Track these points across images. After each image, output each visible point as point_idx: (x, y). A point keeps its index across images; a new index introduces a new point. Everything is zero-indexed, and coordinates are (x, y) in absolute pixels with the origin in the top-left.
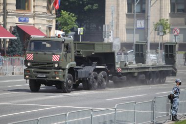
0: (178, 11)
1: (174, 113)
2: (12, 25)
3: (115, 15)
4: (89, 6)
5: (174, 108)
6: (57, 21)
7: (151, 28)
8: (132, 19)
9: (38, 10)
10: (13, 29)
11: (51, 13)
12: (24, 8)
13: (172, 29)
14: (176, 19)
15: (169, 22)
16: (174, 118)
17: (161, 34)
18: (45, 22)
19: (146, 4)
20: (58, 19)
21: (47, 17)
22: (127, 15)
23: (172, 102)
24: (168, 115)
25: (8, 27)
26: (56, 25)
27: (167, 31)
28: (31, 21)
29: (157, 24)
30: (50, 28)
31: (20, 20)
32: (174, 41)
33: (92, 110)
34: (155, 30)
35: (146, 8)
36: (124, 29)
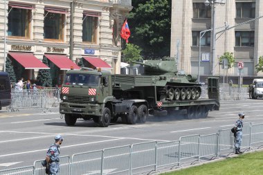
0: (243, 44)
1: (237, 146)
2: (78, 57)
3: (180, 48)
4: (155, 39)
5: (238, 141)
6: (122, 54)
7: (216, 61)
8: (197, 52)
9: (103, 42)
10: (79, 61)
11: (116, 45)
12: (90, 41)
13: (237, 63)
14: (240, 52)
15: (233, 56)
16: (237, 151)
17: (225, 67)
18: (110, 54)
19: (211, 38)
20: (124, 51)
21: (113, 50)
22: (192, 48)
23: (235, 135)
24: (231, 148)
25: (74, 59)
26: (122, 57)
27: (232, 64)
28: (97, 53)
29: (222, 58)
30: (115, 60)
31: (86, 52)
32: (238, 75)
33: (156, 142)
34: (220, 64)
35: (211, 41)
36: (189, 61)
